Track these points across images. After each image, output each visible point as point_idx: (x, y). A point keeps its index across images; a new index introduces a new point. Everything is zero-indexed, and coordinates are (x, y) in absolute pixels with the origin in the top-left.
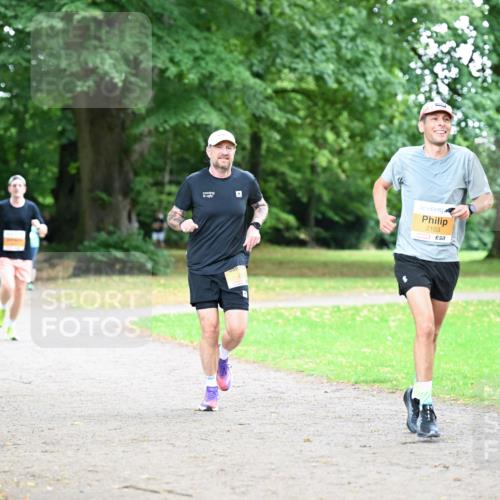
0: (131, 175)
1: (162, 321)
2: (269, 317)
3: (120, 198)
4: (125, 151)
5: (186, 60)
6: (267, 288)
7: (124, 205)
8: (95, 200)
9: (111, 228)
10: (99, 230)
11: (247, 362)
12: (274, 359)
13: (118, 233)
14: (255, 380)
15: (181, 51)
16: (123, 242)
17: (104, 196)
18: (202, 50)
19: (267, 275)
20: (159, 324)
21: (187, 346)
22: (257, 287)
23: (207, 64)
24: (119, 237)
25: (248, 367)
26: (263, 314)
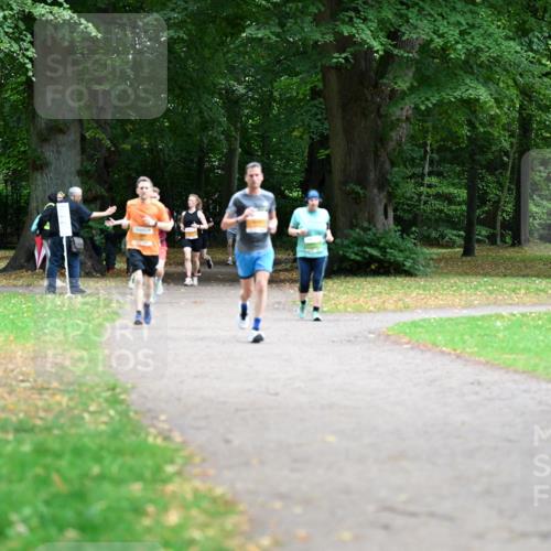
0: (387, 166)
1: (422, 327)
2: (540, 322)
3: (375, 191)
4: (381, 140)
5: (451, 32)
6: (538, 290)
7: (380, 199)
8: (349, 194)
9: (366, 225)
10: (352, 227)
11: (516, 372)
12: (546, 368)
13: (374, 229)
14: (525, 391)
15: (445, 23)
16: (379, 239)
17: (358, 189)
18: (468, 24)
19: (538, 276)
20: (420, 330)
21: (450, 354)
22: (527, 288)
23: (473, 39)
24: (375, 235)
25: (517, 377)
26: (533, 319)
